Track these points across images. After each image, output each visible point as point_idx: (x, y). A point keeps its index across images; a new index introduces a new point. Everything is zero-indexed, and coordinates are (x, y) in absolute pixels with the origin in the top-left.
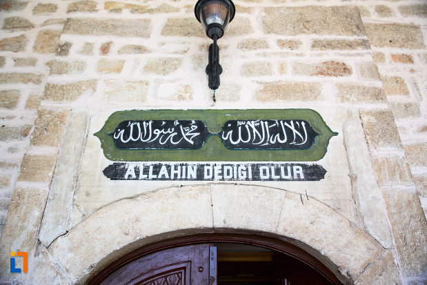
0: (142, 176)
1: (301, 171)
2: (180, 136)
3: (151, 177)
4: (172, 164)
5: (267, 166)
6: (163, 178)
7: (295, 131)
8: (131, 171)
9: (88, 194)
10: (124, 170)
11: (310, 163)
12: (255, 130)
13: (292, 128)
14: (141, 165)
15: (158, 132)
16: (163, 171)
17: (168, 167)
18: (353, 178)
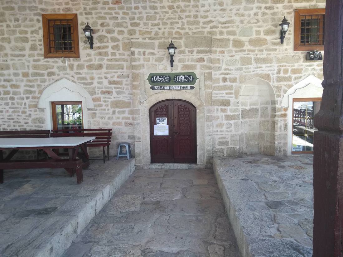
0: (158, 89)
1: (190, 88)
2: (165, 80)
3: (160, 89)
4: (164, 86)
5: (183, 86)
6: (162, 89)
7: (189, 78)
8: (156, 88)
9: (148, 93)
10: (154, 88)
11: (191, 86)
12: (181, 78)
13: (189, 77)
14: (158, 86)
15: (160, 79)
16: (162, 88)
17: (163, 87)
18: (200, 89)
